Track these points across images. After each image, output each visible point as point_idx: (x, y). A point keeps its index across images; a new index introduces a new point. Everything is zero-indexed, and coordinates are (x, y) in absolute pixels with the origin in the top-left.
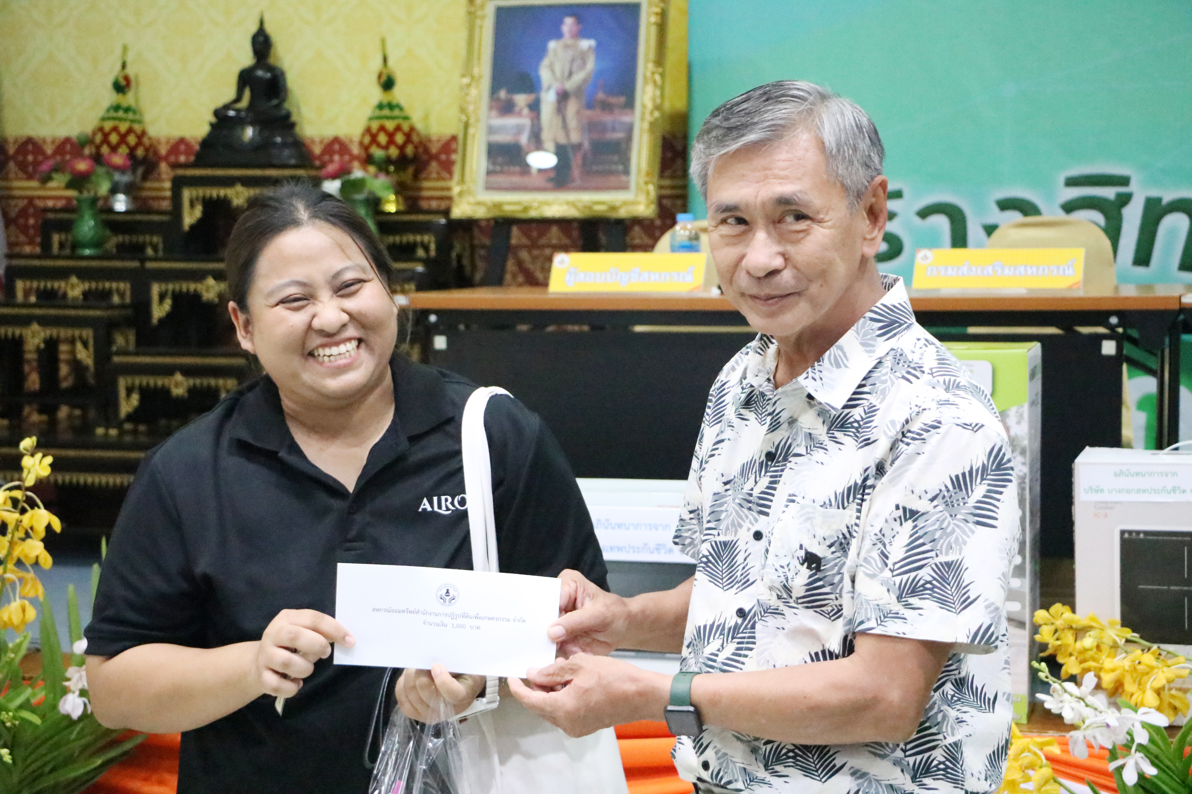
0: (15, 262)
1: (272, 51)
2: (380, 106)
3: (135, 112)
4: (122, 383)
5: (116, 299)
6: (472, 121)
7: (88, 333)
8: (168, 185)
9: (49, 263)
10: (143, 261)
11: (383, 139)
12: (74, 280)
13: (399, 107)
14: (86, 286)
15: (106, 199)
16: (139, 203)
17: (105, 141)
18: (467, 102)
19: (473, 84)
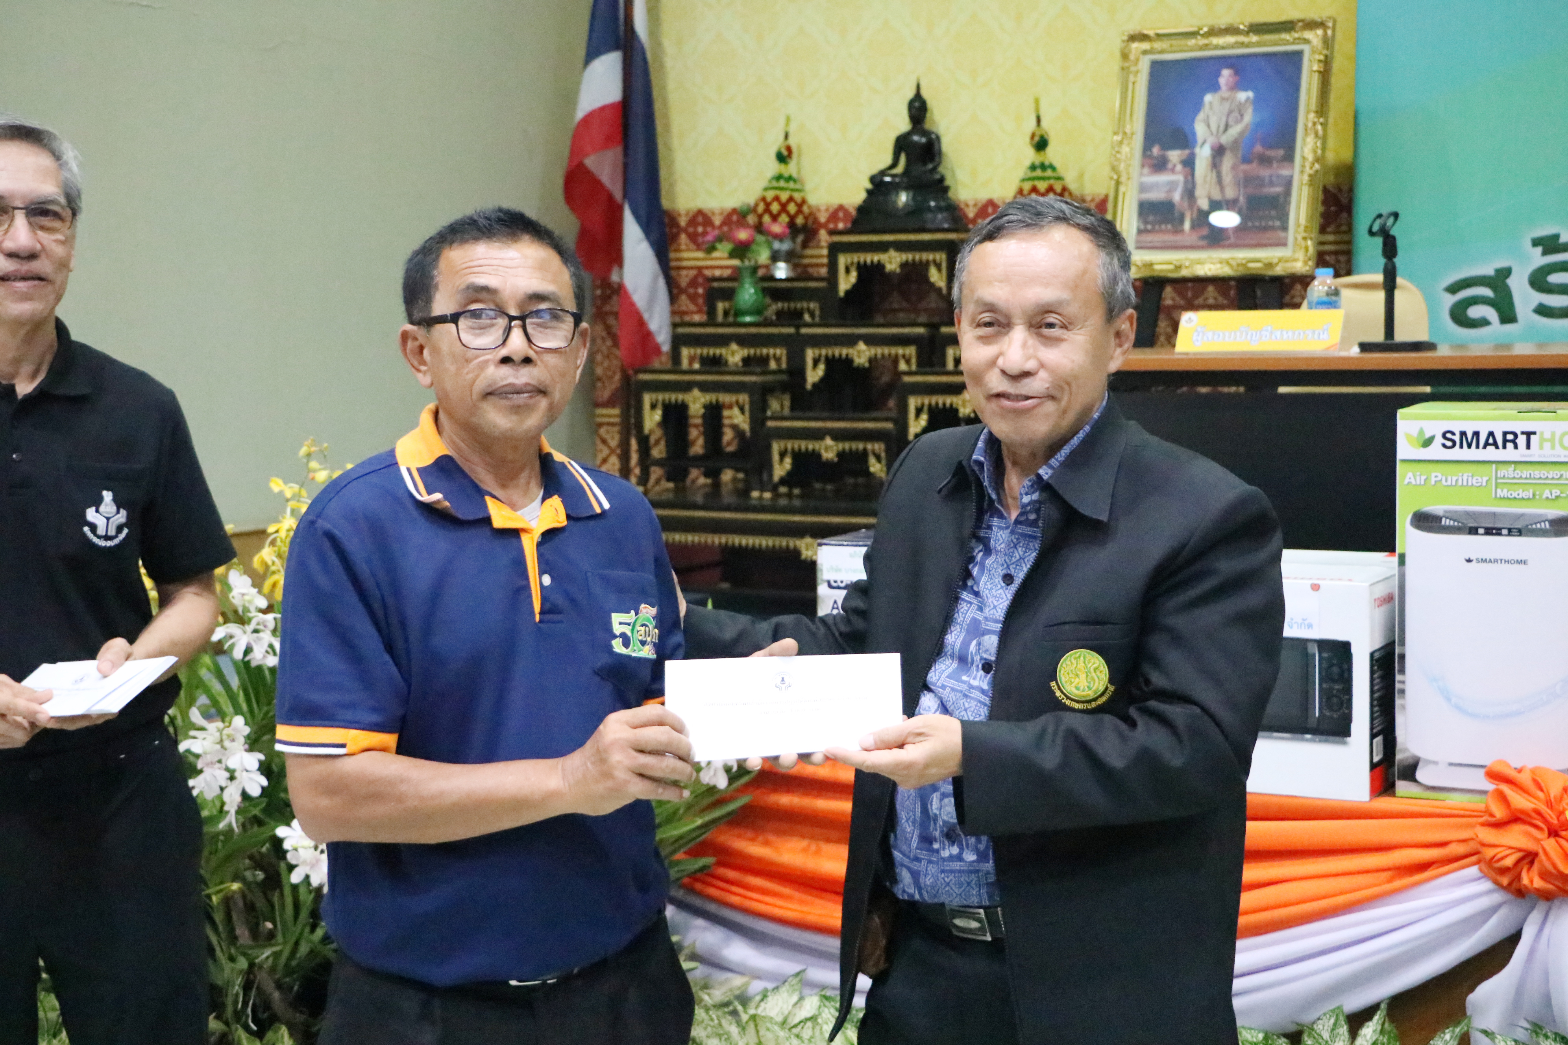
0: (681, 330)
1: (928, 115)
2: (1033, 168)
3: (795, 181)
4: (776, 447)
5: (773, 365)
6: (1123, 179)
7: (744, 398)
8: (825, 252)
9: (713, 331)
10: (798, 327)
12: (734, 346)
13: (1052, 167)
14: (745, 352)
15: (767, 267)
16: (799, 270)
17: (767, 210)
18: (1118, 160)
19: (1125, 142)
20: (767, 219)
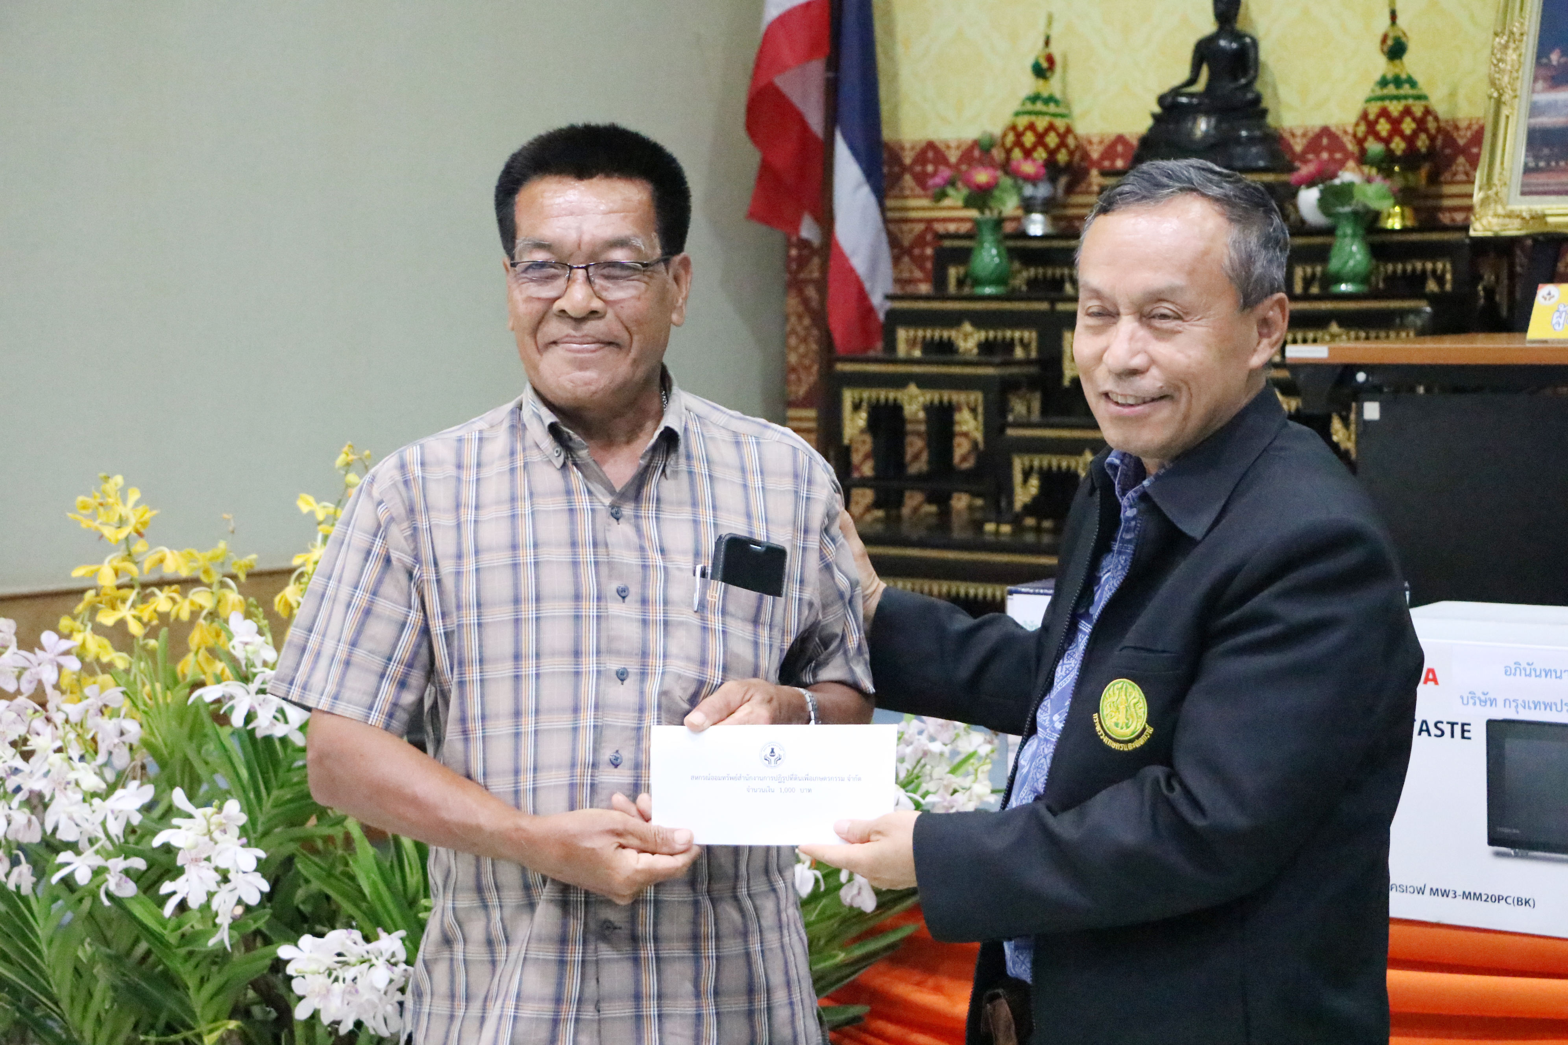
0: (900, 304)
1: (1242, 10)
2: (1384, 83)
3: (1056, 102)
4: (1018, 464)
5: (1019, 353)
6: (1506, 98)
7: (976, 397)
9: (938, 305)
10: (1053, 302)
11: (1383, 127)
12: (967, 327)
13: (1412, 83)
14: (981, 335)
15: (1016, 219)
16: (1063, 224)
17: (1018, 143)
18: (1501, 71)
19: (1512, 45)
20: (1017, 154)
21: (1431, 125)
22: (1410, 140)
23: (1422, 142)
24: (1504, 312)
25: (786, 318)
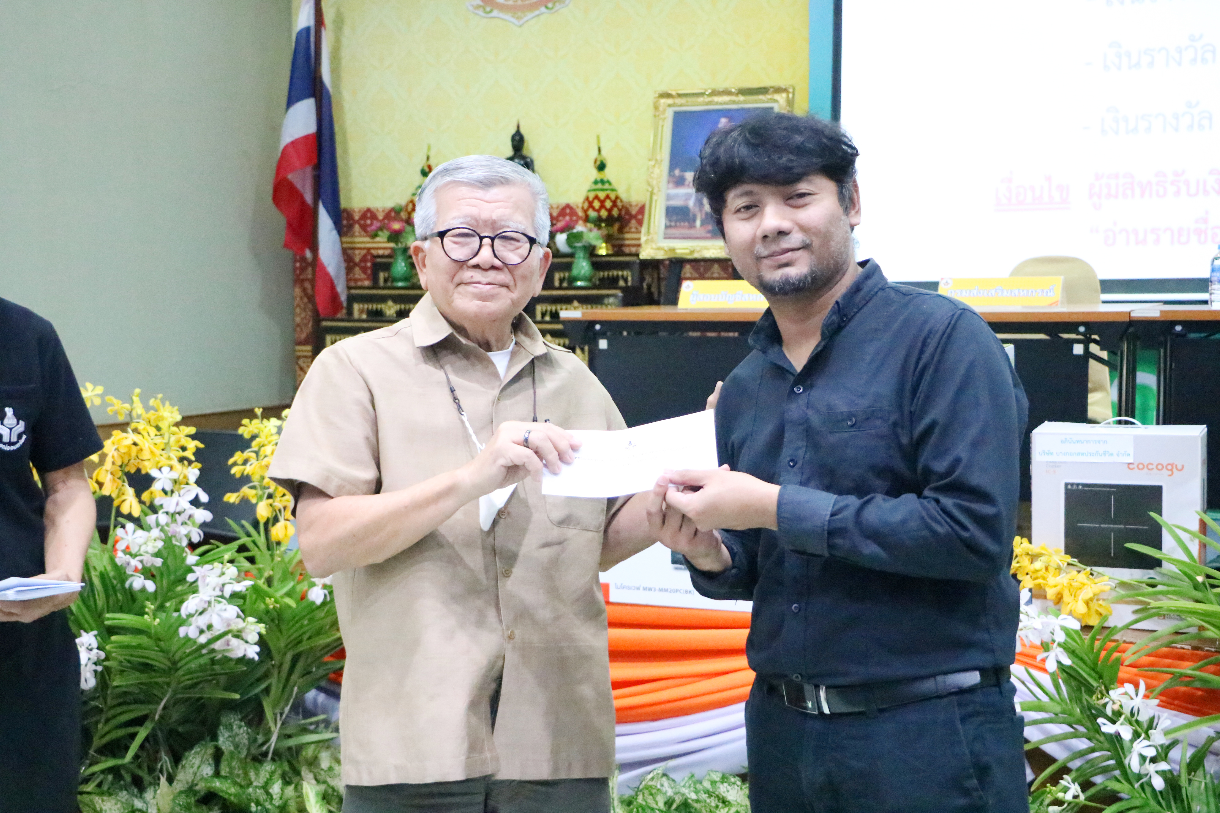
0: (353, 292)
1: (525, 145)
2: (596, 182)
6: (655, 191)
9: (374, 292)
11: (597, 204)
12: (390, 303)
13: (609, 182)
14: (397, 307)
18: (652, 178)
19: (657, 166)
21: (619, 204)
22: (610, 211)
23: (615, 212)
24: (656, 296)
25: (294, 298)
